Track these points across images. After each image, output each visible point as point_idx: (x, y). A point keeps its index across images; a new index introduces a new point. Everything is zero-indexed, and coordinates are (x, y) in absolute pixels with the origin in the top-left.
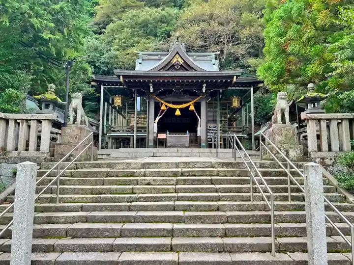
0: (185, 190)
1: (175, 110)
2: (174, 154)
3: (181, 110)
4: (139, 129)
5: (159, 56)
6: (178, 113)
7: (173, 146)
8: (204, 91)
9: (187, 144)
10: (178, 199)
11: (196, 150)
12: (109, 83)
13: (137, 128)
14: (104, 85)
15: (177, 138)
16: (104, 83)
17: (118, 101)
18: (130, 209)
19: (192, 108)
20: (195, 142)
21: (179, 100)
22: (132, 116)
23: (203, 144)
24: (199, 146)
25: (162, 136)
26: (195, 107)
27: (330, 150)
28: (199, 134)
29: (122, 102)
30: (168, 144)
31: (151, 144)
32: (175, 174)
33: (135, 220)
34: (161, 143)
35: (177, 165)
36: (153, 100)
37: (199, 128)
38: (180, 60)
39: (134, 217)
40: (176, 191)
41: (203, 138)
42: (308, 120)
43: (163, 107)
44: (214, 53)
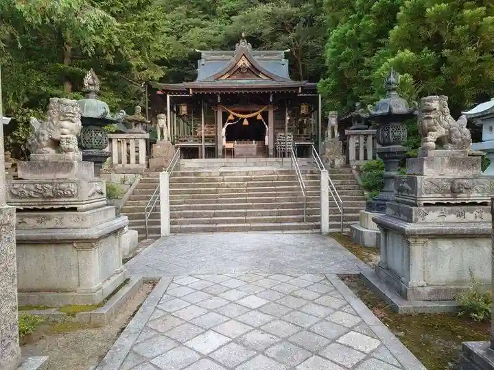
0: (254, 191)
1: (243, 120)
2: (243, 164)
3: (248, 119)
4: (207, 139)
5: (224, 56)
6: (246, 122)
7: (241, 156)
8: (271, 100)
9: (255, 154)
10: (250, 196)
11: (263, 160)
12: (175, 92)
13: (205, 137)
14: (170, 94)
15: (245, 147)
16: (170, 92)
17: (184, 109)
18: (217, 202)
19: (260, 117)
20: (264, 151)
21: (246, 110)
22: (199, 125)
23: (271, 153)
24: (268, 156)
25: (230, 145)
26: (263, 117)
27: (365, 158)
28: (266, 143)
29: (188, 111)
30: (236, 153)
31: (220, 154)
32: (245, 180)
33: (222, 208)
34: (229, 153)
35: (247, 173)
36: (221, 110)
37: (266, 138)
38: (246, 62)
39: (221, 206)
40: (247, 191)
41: (271, 147)
42: (350, 136)
43: (231, 117)
44: (283, 52)
